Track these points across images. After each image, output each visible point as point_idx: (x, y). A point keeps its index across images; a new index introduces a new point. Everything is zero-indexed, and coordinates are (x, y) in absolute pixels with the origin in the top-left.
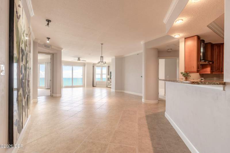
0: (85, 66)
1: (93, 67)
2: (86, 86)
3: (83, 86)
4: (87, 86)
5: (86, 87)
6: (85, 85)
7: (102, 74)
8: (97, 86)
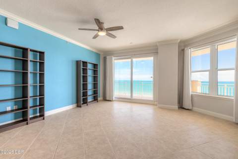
8: (195, 109)
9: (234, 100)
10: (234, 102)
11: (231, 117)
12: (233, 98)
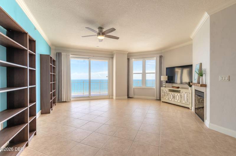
0: (112, 58)
1: (128, 59)
2: (114, 97)
3: (109, 97)
4: (116, 96)
5: (116, 99)
6: (112, 95)
7: (144, 74)
8: (135, 96)
9: (155, 89)
10: (155, 90)
11: (154, 97)
12: (154, 88)
